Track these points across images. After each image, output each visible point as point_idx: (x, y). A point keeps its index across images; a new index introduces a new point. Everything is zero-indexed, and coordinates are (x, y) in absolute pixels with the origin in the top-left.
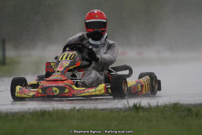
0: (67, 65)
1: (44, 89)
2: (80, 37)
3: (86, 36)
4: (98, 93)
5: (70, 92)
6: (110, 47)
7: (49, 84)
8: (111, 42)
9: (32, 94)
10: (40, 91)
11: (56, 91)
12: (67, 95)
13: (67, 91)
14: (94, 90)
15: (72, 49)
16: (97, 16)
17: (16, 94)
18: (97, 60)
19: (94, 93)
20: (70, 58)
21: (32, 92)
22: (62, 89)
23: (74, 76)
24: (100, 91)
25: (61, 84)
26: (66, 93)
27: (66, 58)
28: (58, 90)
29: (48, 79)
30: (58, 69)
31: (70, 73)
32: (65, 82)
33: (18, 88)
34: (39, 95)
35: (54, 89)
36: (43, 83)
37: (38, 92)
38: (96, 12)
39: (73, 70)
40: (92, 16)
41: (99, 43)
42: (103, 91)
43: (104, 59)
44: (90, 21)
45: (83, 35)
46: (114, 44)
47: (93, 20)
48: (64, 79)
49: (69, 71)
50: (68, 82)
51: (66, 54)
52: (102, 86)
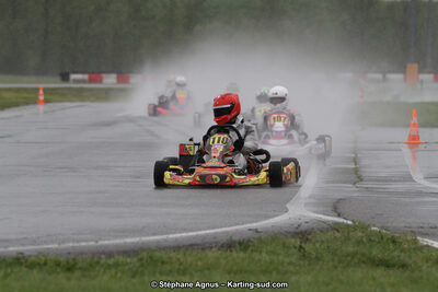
0: (221, 150)
1: (202, 176)
4: (261, 182)
5: (231, 180)
7: (207, 172)
9: (187, 181)
10: (198, 178)
11: (216, 179)
12: (229, 185)
13: (228, 179)
14: (256, 178)
17: (166, 181)
19: (257, 183)
20: (222, 143)
21: (187, 179)
22: (223, 177)
23: (231, 162)
25: (221, 172)
26: (228, 182)
27: (218, 142)
28: (218, 178)
29: (204, 165)
30: (213, 155)
32: (225, 169)
33: (167, 174)
34: (197, 183)
36: (199, 170)
37: (195, 180)
42: (265, 180)
48: (223, 165)
49: (227, 155)
50: (228, 170)
51: (217, 136)
52: (263, 175)
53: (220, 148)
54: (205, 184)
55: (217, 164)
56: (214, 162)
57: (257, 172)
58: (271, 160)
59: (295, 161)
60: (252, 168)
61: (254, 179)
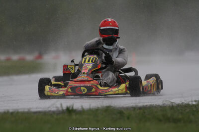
0: (90, 67)
1: (73, 88)
2: (97, 41)
3: (102, 41)
4: (120, 92)
5: (96, 91)
6: (121, 51)
7: (77, 85)
8: (122, 47)
9: (61, 93)
10: (70, 90)
11: (84, 90)
12: (94, 93)
13: (94, 90)
14: (116, 89)
15: (91, 54)
16: (111, 24)
17: (46, 93)
19: (117, 92)
20: (92, 61)
21: (62, 91)
22: (89, 88)
24: (122, 90)
25: (88, 84)
26: (93, 92)
27: (89, 61)
28: (85, 89)
29: (76, 80)
30: (83, 71)
32: (92, 82)
34: (69, 94)
35: (82, 88)
36: (71, 83)
37: (67, 91)
38: (110, 20)
39: (95, 73)
41: (111, 47)
42: (124, 90)
43: (118, 63)
44: (105, 28)
45: (99, 40)
46: (124, 49)
47: (108, 27)
48: (90, 79)
50: (94, 82)
51: (88, 57)
52: (123, 86)
54: (76, 93)
55: (86, 78)
56: (83, 77)
59: (157, 76)
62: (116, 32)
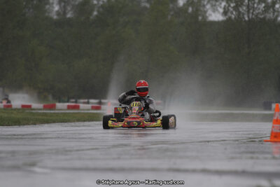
1: (128, 122)
4: (158, 125)
5: (143, 124)
7: (131, 120)
9: (120, 125)
10: (126, 124)
12: (142, 126)
13: (141, 124)
15: (136, 100)
17: (109, 125)
18: (148, 107)
20: (138, 106)
21: (120, 124)
22: (139, 123)
23: (143, 115)
25: (138, 120)
27: (136, 105)
28: (136, 123)
30: (133, 112)
31: (140, 114)
33: (110, 122)
34: (126, 126)
36: (127, 119)
37: (124, 124)
39: (141, 113)
40: (140, 84)
44: (139, 87)
47: (141, 87)
48: (138, 117)
49: (139, 113)
50: (141, 119)
51: (135, 103)
52: (159, 121)
53: (137, 109)
54: (130, 126)
55: (136, 116)
56: (134, 116)
57: (156, 121)
58: (162, 116)
60: (153, 119)
61: (155, 124)
62: (146, 90)
